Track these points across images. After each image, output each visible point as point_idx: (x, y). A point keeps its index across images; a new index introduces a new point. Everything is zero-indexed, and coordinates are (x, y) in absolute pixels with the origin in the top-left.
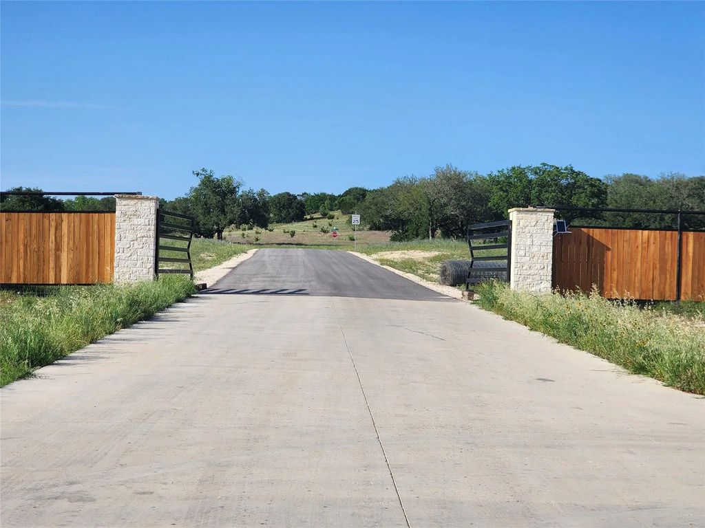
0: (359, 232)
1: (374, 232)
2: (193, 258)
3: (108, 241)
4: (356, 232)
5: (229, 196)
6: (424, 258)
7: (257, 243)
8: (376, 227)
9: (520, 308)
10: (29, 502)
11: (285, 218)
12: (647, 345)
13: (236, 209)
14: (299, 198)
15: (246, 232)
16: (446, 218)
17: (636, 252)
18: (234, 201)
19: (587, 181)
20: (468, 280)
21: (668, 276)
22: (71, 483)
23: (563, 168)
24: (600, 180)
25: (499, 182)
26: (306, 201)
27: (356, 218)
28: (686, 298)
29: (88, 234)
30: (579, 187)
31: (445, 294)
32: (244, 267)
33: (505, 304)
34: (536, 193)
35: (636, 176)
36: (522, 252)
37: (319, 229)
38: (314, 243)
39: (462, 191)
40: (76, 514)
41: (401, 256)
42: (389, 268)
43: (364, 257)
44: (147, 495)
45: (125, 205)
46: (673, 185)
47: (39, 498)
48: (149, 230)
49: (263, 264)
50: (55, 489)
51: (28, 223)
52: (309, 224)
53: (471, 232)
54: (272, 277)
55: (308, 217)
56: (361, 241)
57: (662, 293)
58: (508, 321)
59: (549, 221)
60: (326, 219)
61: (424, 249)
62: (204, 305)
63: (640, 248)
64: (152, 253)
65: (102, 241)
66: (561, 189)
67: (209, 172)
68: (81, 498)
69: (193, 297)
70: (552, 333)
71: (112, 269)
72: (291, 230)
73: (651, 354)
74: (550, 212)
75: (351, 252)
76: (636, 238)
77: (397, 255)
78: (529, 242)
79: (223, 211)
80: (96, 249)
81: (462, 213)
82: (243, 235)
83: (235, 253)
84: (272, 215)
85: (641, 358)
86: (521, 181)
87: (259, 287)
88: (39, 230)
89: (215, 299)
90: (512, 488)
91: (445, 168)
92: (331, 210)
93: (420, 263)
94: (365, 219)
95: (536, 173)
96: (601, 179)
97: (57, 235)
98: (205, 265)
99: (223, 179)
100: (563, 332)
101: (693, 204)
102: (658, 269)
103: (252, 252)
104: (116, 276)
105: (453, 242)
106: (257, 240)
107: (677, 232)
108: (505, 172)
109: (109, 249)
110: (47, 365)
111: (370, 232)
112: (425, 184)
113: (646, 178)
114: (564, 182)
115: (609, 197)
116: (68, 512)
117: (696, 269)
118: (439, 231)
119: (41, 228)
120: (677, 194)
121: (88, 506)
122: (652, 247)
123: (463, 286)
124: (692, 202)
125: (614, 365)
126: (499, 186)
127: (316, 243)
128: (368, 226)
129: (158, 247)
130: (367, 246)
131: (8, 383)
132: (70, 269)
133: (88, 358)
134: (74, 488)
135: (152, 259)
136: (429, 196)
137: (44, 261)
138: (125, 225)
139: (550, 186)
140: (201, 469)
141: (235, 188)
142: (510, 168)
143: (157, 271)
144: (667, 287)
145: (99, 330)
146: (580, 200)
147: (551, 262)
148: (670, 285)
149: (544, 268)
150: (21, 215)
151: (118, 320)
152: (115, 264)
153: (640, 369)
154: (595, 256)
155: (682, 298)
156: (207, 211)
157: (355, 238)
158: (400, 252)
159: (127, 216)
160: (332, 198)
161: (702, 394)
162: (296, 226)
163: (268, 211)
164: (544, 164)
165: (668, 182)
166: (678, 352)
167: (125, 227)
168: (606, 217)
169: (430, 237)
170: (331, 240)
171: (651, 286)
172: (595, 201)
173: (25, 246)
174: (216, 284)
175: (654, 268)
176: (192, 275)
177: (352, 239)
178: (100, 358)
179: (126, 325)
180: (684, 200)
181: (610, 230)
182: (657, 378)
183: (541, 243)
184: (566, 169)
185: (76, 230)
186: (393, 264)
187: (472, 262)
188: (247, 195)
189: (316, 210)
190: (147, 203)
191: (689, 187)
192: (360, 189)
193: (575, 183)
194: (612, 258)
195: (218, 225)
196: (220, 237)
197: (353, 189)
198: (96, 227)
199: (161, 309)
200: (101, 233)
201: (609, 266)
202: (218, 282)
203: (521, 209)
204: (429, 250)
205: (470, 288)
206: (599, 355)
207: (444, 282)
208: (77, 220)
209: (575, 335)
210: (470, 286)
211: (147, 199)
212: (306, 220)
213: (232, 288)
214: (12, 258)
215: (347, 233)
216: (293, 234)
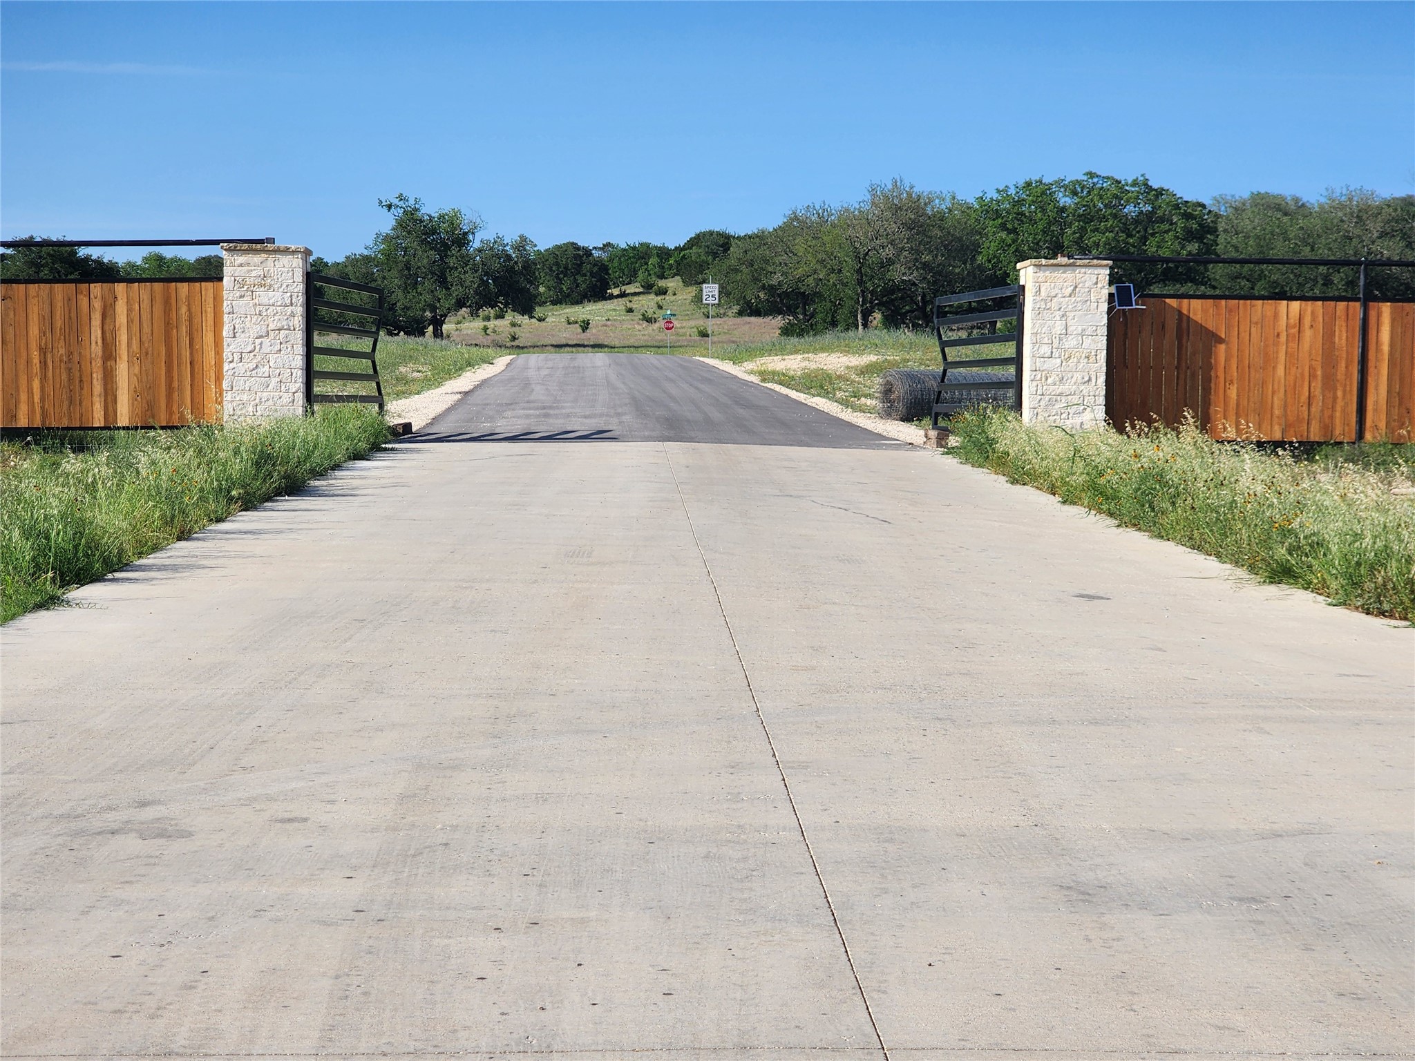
0: (718, 321)
1: (747, 319)
2: (384, 375)
3: (209, 338)
4: (710, 322)
5: (454, 250)
6: (848, 367)
7: (514, 345)
8: (751, 310)
9: (1042, 459)
10: (60, 840)
11: (568, 296)
12: (1295, 525)
13: (469, 277)
14: (596, 254)
15: (492, 324)
16: (891, 289)
17: (1277, 344)
18: (466, 260)
19: (1177, 207)
20: (937, 408)
21: (1339, 394)
22: (143, 804)
23: (1130, 182)
24: (1203, 206)
25: (998, 214)
26: (611, 260)
27: (711, 291)
28: (1374, 437)
29: (169, 326)
30: (1162, 220)
31: (890, 435)
32: (487, 391)
33: (1010, 451)
34: (1074, 233)
35: (1275, 197)
36: (1045, 350)
37: (637, 316)
38: (627, 343)
39: (924, 233)
40: (152, 861)
41: (803, 365)
42: (778, 388)
43: (727, 367)
44: (296, 824)
45: (241, 265)
46: (1352, 214)
47: (79, 833)
48: (293, 315)
49: (526, 384)
50: (111, 816)
51: (47, 306)
52: (619, 304)
53: (942, 313)
54: (544, 408)
55: (616, 292)
56: (724, 338)
57: (1327, 428)
58: (1018, 487)
59: (1099, 285)
60: (652, 296)
61: (848, 350)
62: (407, 464)
63: (1283, 338)
64: (299, 362)
65: (197, 340)
66: (1125, 224)
67: (412, 202)
68: (163, 832)
69: (386, 449)
70: (1105, 507)
71: (220, 393)
72: (582, 317)
73: (1303, 542)
74: (1101, 266)
75: (702, 359)
76: (1276, 315)
77: (794, 363)
78: (1059, 328)
79: (443, 282)
80: (186, 354)
81: (925, 278)
82: (485, 329)
83: (470, 364)
84: (542, 289)
85: (1283, 551)
86: (1043, 211)
87: (517, 427)
88: (70, 318)
89: (428, 451)
90: (1024, 800)
91: (890, 187)
92: (662, 277)
93: (840, 377)
94: (728, 294)
95: (1075, 193)
96: (1205, 202)
97: (106, 327)
98: (408, 388)
99: (442, 216)
100: (1127, 505)
101: (1390, 249)
102: (1319, 378)
103: (502, 362)
104: (228, 408)
105: (905, 335)
106: (514, 338)
107: (1358, 304)
108: (1012, 191)
109: (212, 354)
110: (92, 581)
111: (740, 320)
112: (848, 220)
113: (1296, 200)
114: (1130, 209)
115: (1221, 240)
116: (138, 857)
117: (1397, 378)
118: (877, 316)
119: (73, 315)
120: (1357, 231)
121: (177, 846)
122: (1308, 333)
123: (927, 421)
124: (1388, 249)
125: (1229, 566)
126: (1000, 221)
127: (632, 342)
128: (736, 308)
129: (310, 351)
130: (734, 346)
131: (13, 617)
132: (135, 395)
133: (175, 568)
134: (150, 813)
135: (300, 373)
136: (857, 245)
137: (81, 381)
138: (242, 306)
139: (1104, 218)
140: (403, 774)
141: (466, 234)
142: (1021, 183)
143: (310, 397)
144: (1338, 414)
145: (194, 513)
146: (1165, 245)
147: (1104, 369)
148: (1343, 411)
149: (1090, 380)
150: (33, 288)
151: (234, 493)
152: (225, 385)
153: (1282, 574)
154: (1194, 354)
155: (1368, 436)
156: (411, 281)
157: (710, 332)
158: (800, 357)
159: (247, 288)
160: (663, 253)
161: (1406, 619)
162: (591, 311)
163: (534, 281)
164: (1091, 175)
165: (1342, 207)
166: (1358, 537)
167: (243, 310)
168: (1215, 280)
169: (860, 327)
170: (661, 336)
171: (1307, 413)
172: (1193, 247)
173: (43, 351)
174: (431, 424)
175: (1312, 376)
176: (381, 406)
177: (704, 334)
178: (199, 567)
179: (250, 503)
180: (1373, 242)
181: (1223, 302)
182: (1316, 591)
183: (1084, 330)
184: (1135, 183)
185: (144, 317)
186: (786, 379)
187: (945, 371)
188: (491, 249)
189: (632, 277)
190: (285, 260)
191: (1384, 216)
192: (718, 234)
193: (1153, 212)
194: (1227, 360)
195: (433, 309)
196: (438, 334)
197: (704, 234)
198: (184, 310)
199: (320, 473)
200: (195, 321)
201: (1221, 374)
202: (435, 420)
203: (1043, 261)
204: (859, 351)
205: (941, 423)
206: (1199, 548)
207: (888, 412)
208: (145, 297)
209: (1153, 510)
210: (940, 419)
211: (286, 251)
212: (612, 297)
213: (463, 430)
214: (17, 375)
215: (692, 323)
216: (585, 326)
